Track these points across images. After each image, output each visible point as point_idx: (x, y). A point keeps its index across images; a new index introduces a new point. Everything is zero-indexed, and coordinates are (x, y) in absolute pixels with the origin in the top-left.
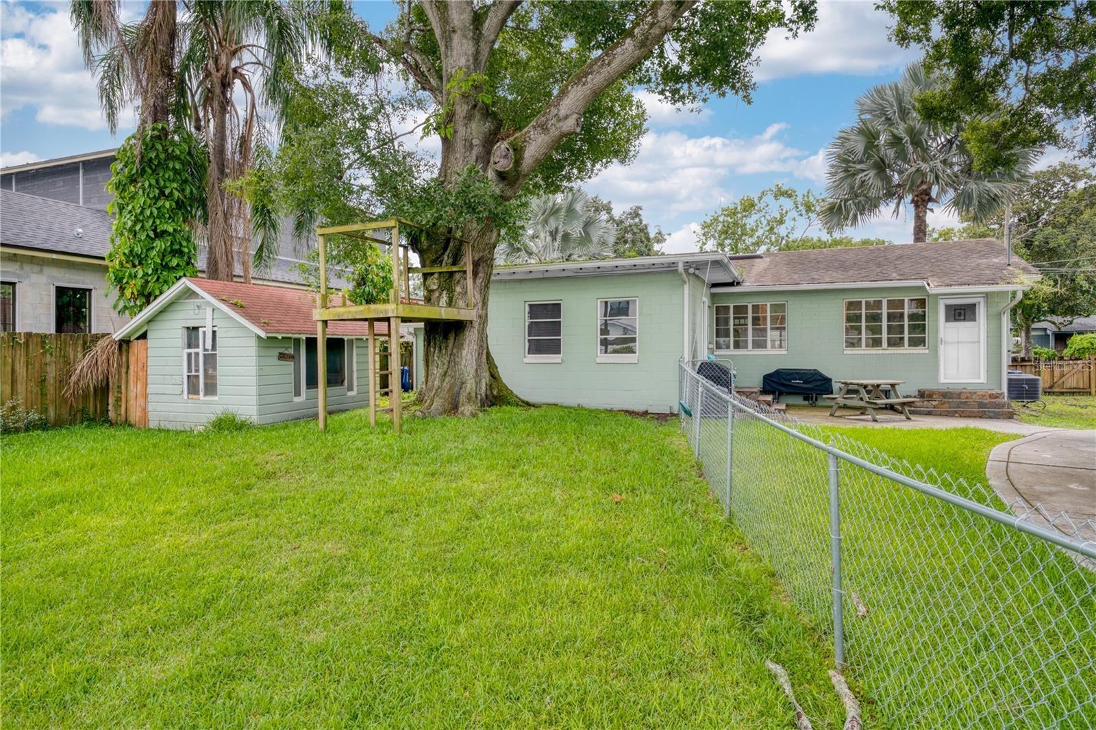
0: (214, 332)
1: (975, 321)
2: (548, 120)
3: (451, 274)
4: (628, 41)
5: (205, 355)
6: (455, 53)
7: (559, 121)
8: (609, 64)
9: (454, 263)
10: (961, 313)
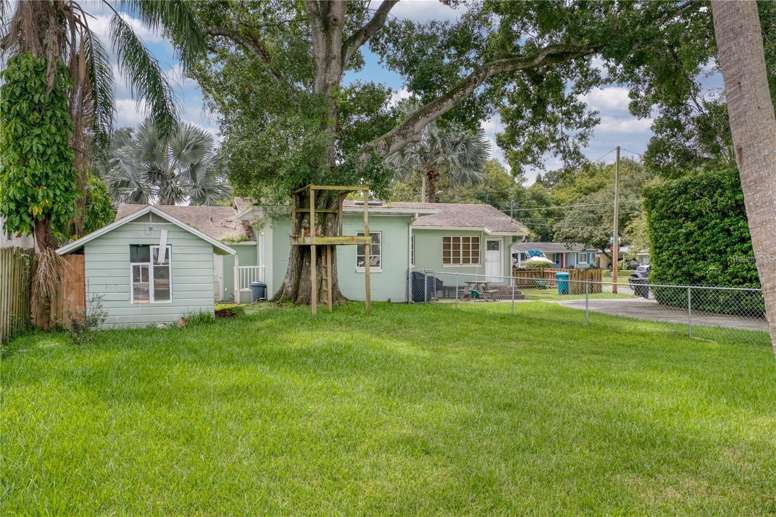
0: (167, 250)
1: (498, 249)
2: (407, 133)
3: (325, 214)
4: (450, 100)
5: (155, 268)
6: (332, 71)
7: (414, 134)
8: (440, 110)
9: (327, 208)
10: (493, 245)
